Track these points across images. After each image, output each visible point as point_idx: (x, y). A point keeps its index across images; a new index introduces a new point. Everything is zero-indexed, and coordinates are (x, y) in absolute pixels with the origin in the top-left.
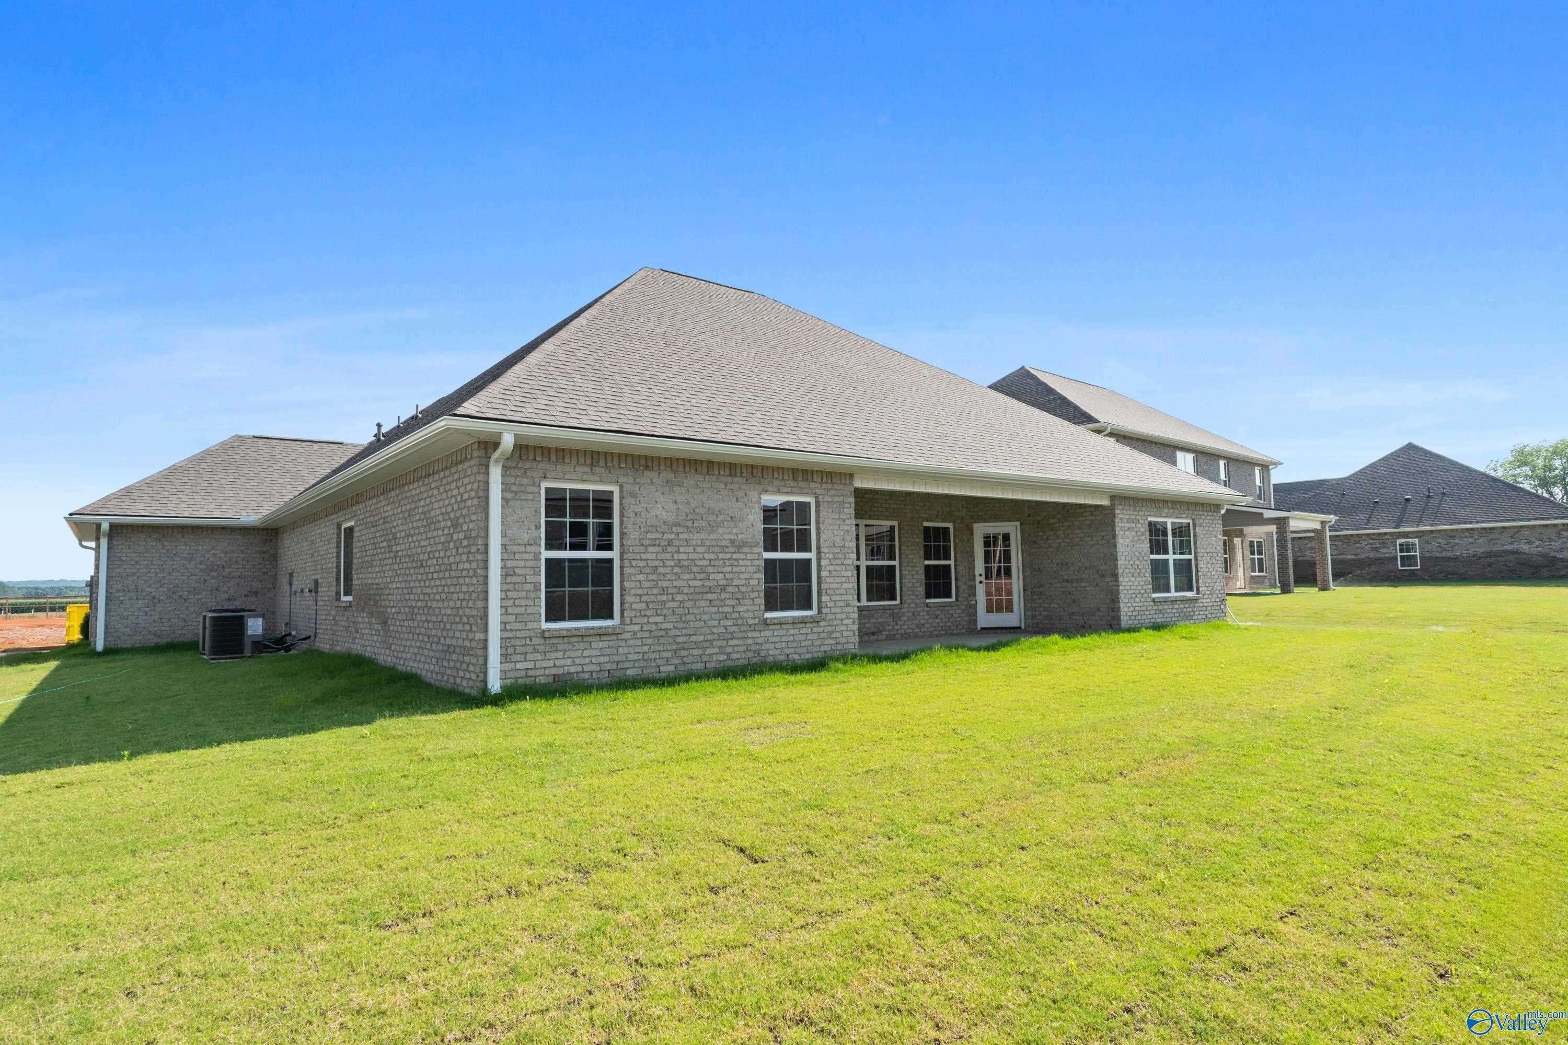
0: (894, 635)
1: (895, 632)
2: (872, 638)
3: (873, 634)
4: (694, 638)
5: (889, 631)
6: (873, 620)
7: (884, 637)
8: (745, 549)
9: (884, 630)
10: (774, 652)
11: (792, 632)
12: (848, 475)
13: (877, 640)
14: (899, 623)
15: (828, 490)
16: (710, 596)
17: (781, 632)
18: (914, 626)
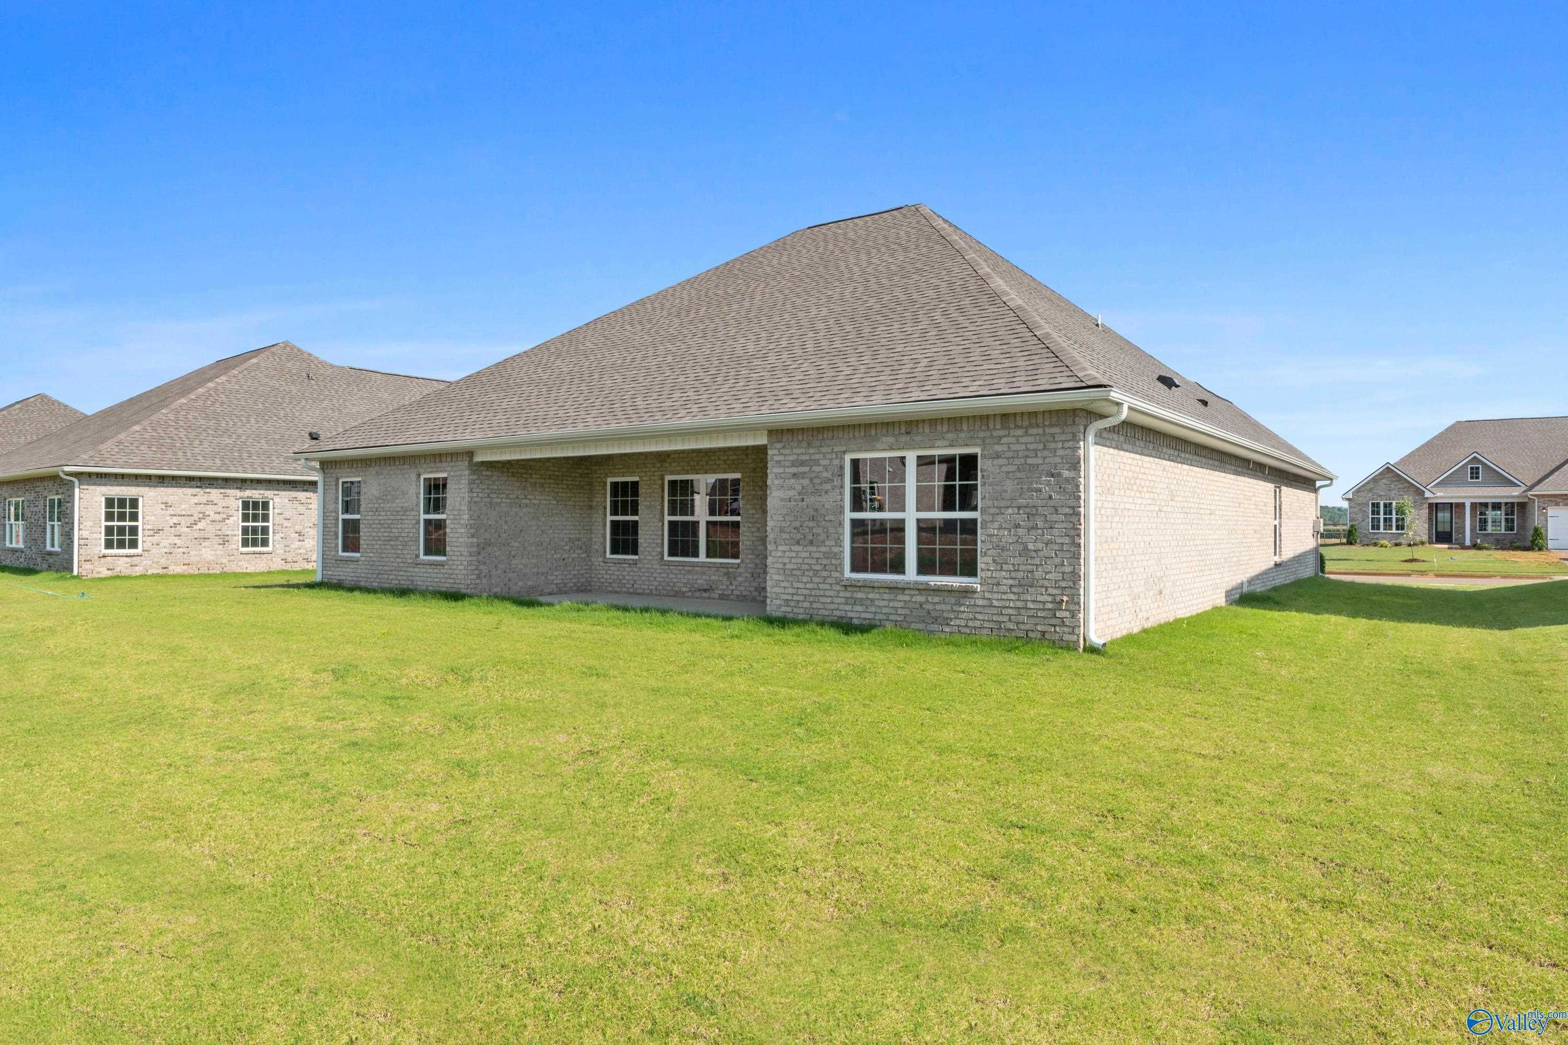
0: (728, 595)
1: (730, 592)
2: (705, 595)
3: (705, 590)
4: (385, 568)
5: (723, 590)
6: (705, 577)
7: (717, 596)
8: (408, 513)
9: (717, 589)
10: (420, 583)
11: (429, 570)
12: (470, 454)
13: (709, 598)
14: (734, 583)
15: (452, 467)
16: (392, 543)
17: (424, 570)
18: (752, 589)
